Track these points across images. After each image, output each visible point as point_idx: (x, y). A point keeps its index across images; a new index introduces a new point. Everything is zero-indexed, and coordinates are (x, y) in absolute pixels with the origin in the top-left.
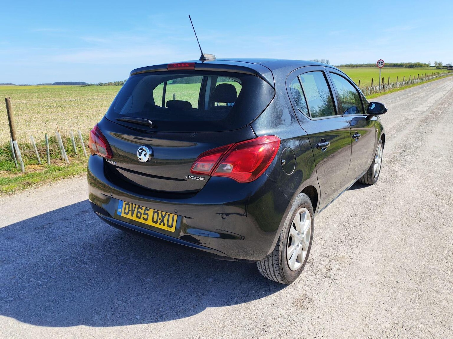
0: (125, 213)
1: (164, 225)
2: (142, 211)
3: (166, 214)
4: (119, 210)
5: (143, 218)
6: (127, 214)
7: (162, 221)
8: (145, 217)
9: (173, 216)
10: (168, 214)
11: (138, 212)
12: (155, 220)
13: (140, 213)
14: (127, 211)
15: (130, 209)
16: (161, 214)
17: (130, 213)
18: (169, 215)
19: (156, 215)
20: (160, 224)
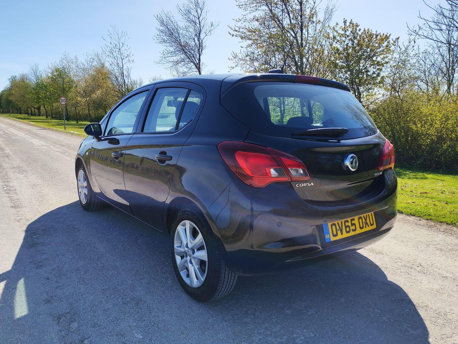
0: (334, 236)
1: (368, 226)
2: (349, 224)
3: (367, 216)
4: (327, 237)
5: (352, 230)
6: (336, 235)
7: (366, 223)
8: (353, 228)
9: (371, 214)
10: (367, 214)
11: (346, 227)
12: (361, 226)
13: (348, 226)
14: (335, 233)
15: (338, 228)
16: (364, 216)
17: (339, 232)
18: (369, 215)
19: (360, 220)
20: (366, 227)
